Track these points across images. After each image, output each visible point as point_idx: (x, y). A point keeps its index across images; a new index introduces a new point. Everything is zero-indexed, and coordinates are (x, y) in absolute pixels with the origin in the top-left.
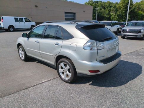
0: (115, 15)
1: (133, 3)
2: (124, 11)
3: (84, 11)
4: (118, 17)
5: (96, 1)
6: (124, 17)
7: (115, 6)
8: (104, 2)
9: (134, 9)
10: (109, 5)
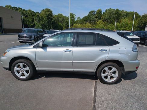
0: (39, 24)
1: (53, 15)
2: (47, 21)
3: (12, 17)
4: (42, 26)
5: (15, 7)
6: (48, 26)
7: (38, 16)
8: (24, 10)
9: (55, 20)
10: (31, 14)
